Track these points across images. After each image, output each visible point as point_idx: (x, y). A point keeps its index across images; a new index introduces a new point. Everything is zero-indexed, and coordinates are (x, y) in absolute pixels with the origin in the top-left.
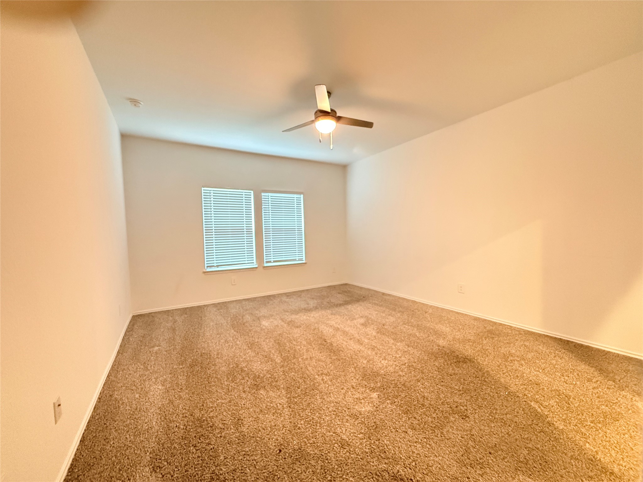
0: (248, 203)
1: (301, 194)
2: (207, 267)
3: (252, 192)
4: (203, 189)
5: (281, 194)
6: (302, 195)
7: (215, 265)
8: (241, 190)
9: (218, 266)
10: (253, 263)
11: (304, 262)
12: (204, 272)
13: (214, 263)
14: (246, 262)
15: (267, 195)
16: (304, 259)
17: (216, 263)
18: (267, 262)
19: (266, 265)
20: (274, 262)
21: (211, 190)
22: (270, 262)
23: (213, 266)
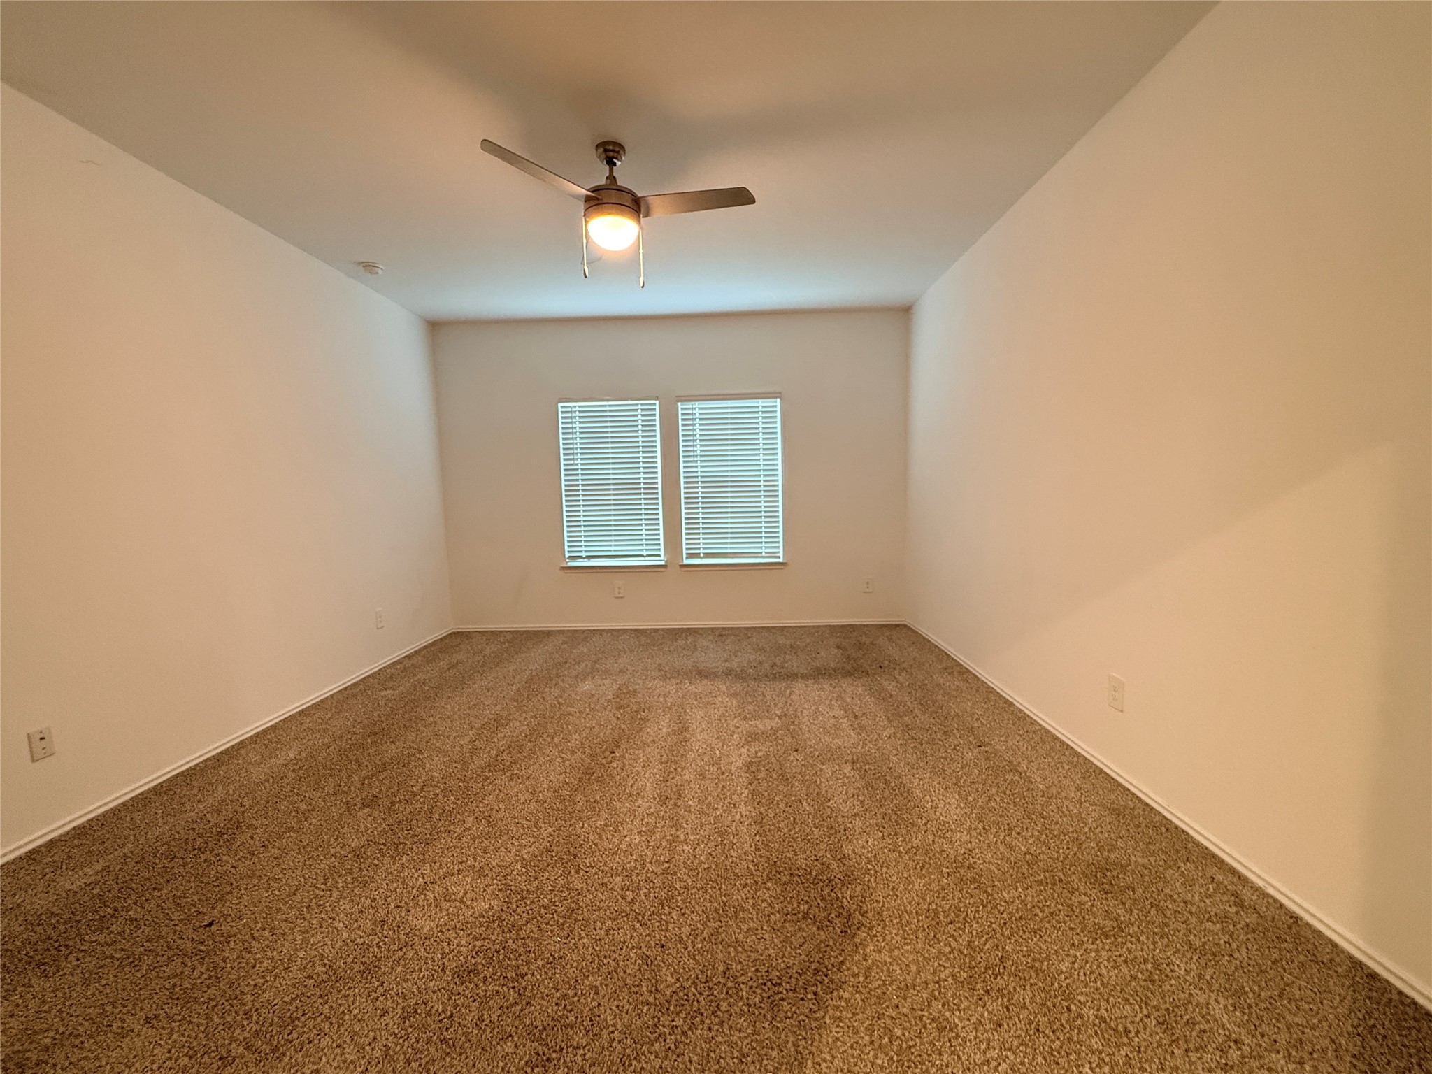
0: (649, 428)
1: (776, 398)
2: (570, 557)
3: (657, 402)
4: (560, 405)
5: (729, 402)
6: (778, 400)
7: (584, 555)
8: (632, 400)
9: (589, 558)
10: (659, 556)
11: (781, 560)
12: (563, 568)
13: (581, 551)
14: (645, 553)
15: (690, 406)
16: (781, 555)
17: (586, 551)
18: (690, 556)
19: (686, 562)
20: (707, 555)
21: (575, 407)
22: (697, 556)
23: (580, 557)
